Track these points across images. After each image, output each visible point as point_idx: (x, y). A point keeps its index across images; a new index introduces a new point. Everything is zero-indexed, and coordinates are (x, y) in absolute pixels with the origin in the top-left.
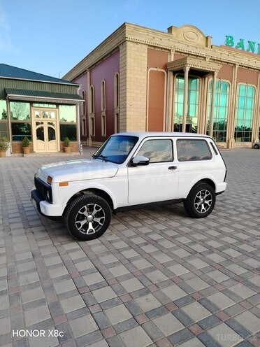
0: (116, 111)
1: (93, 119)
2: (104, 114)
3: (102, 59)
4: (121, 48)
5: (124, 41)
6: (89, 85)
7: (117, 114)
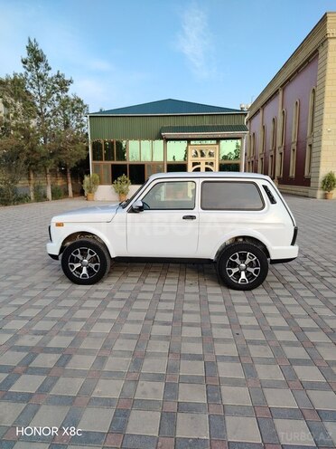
0: (309, 141)
1: (281, 154)
2: (294, 146)
3: (297, 71)
4: (320, 50)
5: (325, 41)
6: (280, 108)
7: (310, 146)
